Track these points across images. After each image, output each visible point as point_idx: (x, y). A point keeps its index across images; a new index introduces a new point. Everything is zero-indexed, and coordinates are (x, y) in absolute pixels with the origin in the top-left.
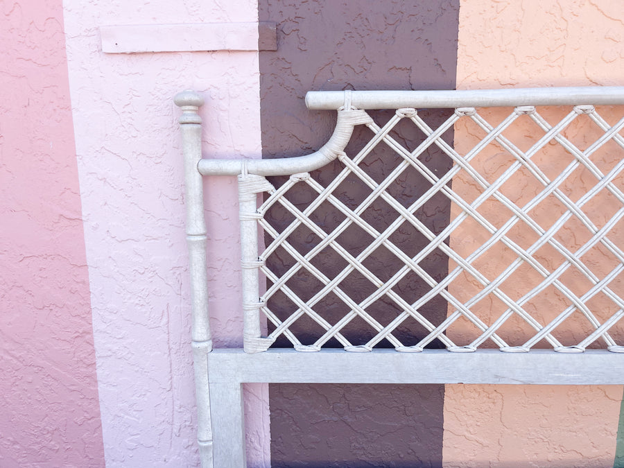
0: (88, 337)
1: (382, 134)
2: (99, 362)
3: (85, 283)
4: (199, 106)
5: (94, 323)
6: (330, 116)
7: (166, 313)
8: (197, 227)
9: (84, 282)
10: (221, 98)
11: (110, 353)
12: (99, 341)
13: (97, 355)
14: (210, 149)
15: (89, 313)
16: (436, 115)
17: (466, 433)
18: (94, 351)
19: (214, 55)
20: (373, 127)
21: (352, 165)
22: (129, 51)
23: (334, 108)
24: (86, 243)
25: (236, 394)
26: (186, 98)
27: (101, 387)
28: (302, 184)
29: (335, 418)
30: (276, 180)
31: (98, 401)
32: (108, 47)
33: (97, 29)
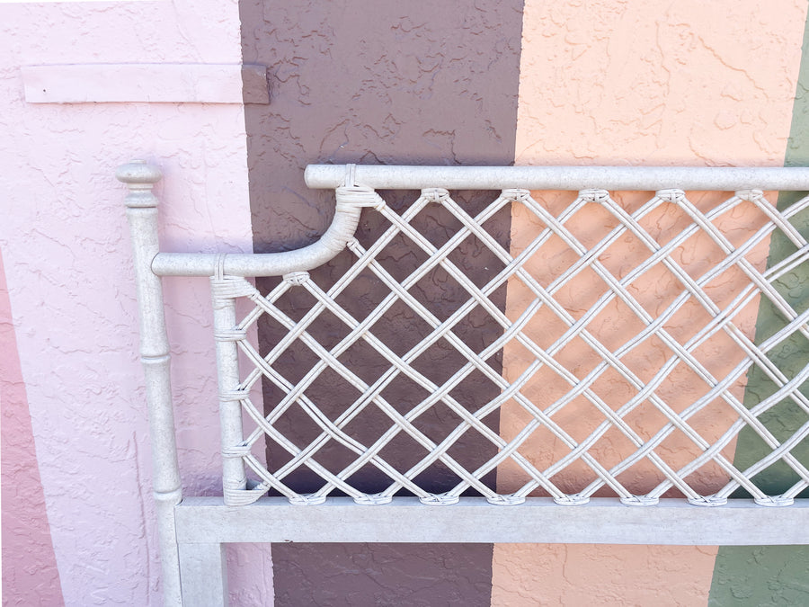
0: (32, 471)
2: (49, 502)
3: (23, 405)
5: (37, 454)
7: (132, 445)
9: (21, 404)
10: (194, 166)
11: (61, 492)
12: (46, 476)
13: (46, 492)
14: (176, 234)
15: (31, 441)
17: (521, 590)
18: (41, 488)
19: (181, 108)
22: (61, 100)
24: (21, 354)
27: (54, 531)
28: (298, 289)
29: (356, 571)
31: (51, 548)
32: (33, 94)
33: (18, 69)
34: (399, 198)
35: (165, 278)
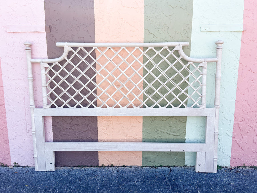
0: (4, 105)
1: (75, 53)
2: (7, 112)
4: (31, 46)
5: (5, 102)
6: (62, 48)
7: (24, 99)
8: (30, 75)
9: (2, 91)
10: (37, 44)
11: (9, 110)
12: (7, 107)
13: (6, 110)
14: (34, 56)
15: (4, 99)
16: (88, 49)
17: (104, 132)
18: (5, 109)
19: (35, 33)
20: (73, 51)
21: (69, 61)
22: (13, 32)
23: (63, 46)
24: (3, 80)
25: (41, 120)
26: (26, 43)
27: (7, 119)
28: (56, 65)
29: (70, 128)
30: (50, 64)
31: (6, 123)
32: (8, 31)
33: (6, 26)
34: (75, 48)
35: (33, 63)
